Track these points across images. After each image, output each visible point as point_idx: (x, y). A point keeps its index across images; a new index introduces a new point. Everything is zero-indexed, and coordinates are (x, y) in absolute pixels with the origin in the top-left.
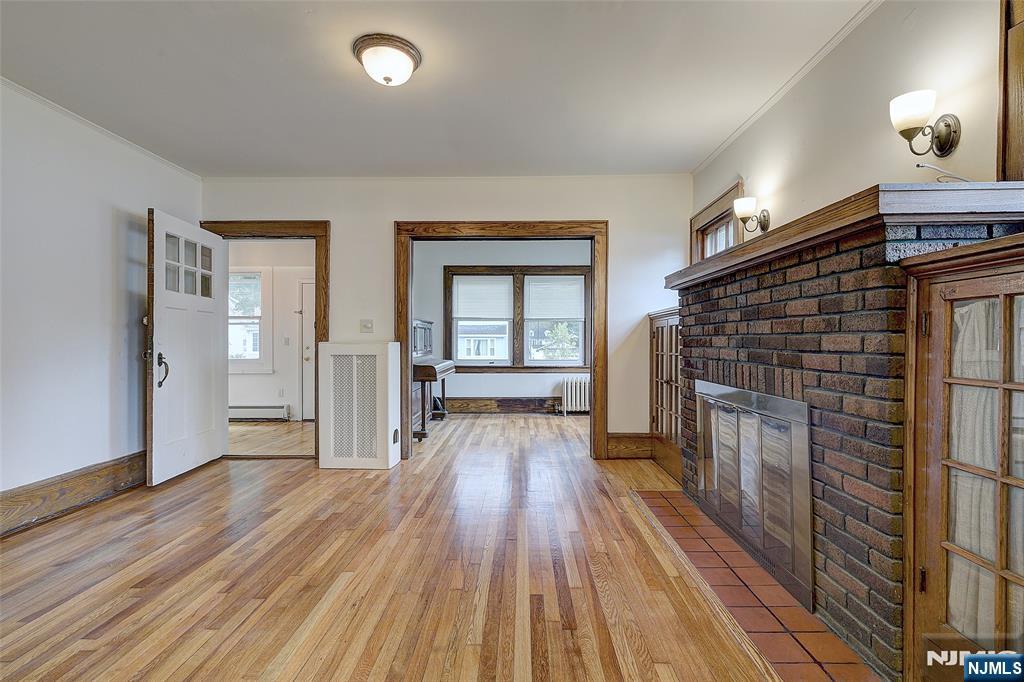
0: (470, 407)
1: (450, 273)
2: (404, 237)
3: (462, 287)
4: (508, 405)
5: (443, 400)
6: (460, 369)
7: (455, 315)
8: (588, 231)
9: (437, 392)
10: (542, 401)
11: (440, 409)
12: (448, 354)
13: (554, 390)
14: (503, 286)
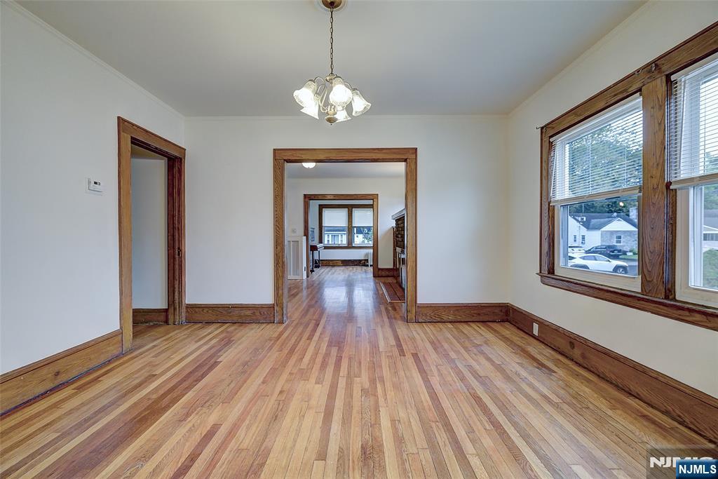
0: (331, 264)
1: (321, 207)
2: (307, 200)
3: (326, 213)
4: (346, 263)
5: (319, 260)
6: (326, 248)
7: (323, 225)
8: (371, 197)
9: (316, 257)
10: (360, 261)
11: (318, 264)
12: (321, 241)
13: (365, 256)
14: (344, 212)
